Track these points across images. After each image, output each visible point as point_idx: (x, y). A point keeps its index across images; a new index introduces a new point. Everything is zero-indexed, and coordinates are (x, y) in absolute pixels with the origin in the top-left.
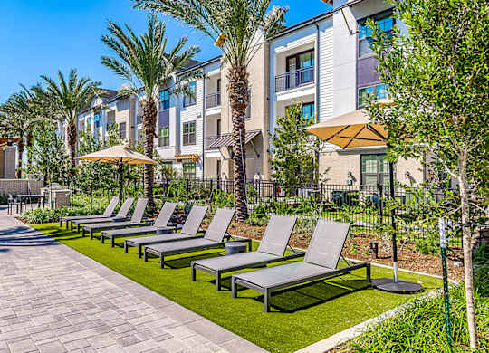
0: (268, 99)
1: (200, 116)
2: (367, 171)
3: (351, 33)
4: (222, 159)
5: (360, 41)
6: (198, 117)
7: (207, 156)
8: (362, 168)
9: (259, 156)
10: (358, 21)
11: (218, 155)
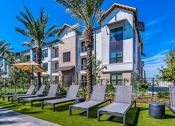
0: (77, 55)
1: (50, 61)
2: (112, 79)
3: (108, 34)
4: (59, 76)
5: (111, 37)
6: (49, 61)
7: (52, 75)
8: (111, 77)
9: (74, 74)
10: (110, 30)
11: (58, 74)
